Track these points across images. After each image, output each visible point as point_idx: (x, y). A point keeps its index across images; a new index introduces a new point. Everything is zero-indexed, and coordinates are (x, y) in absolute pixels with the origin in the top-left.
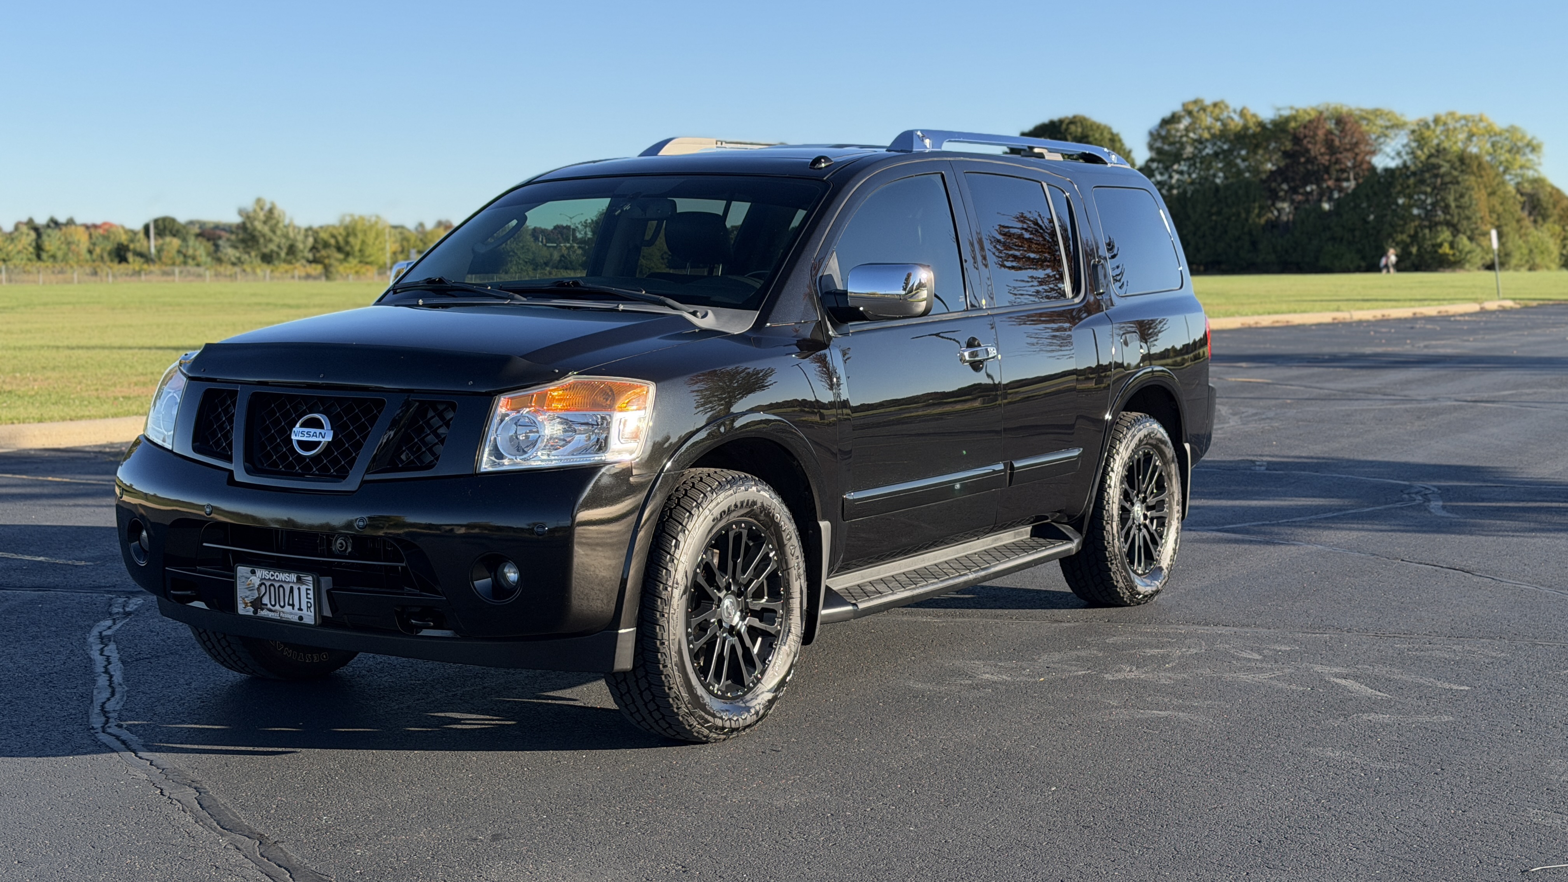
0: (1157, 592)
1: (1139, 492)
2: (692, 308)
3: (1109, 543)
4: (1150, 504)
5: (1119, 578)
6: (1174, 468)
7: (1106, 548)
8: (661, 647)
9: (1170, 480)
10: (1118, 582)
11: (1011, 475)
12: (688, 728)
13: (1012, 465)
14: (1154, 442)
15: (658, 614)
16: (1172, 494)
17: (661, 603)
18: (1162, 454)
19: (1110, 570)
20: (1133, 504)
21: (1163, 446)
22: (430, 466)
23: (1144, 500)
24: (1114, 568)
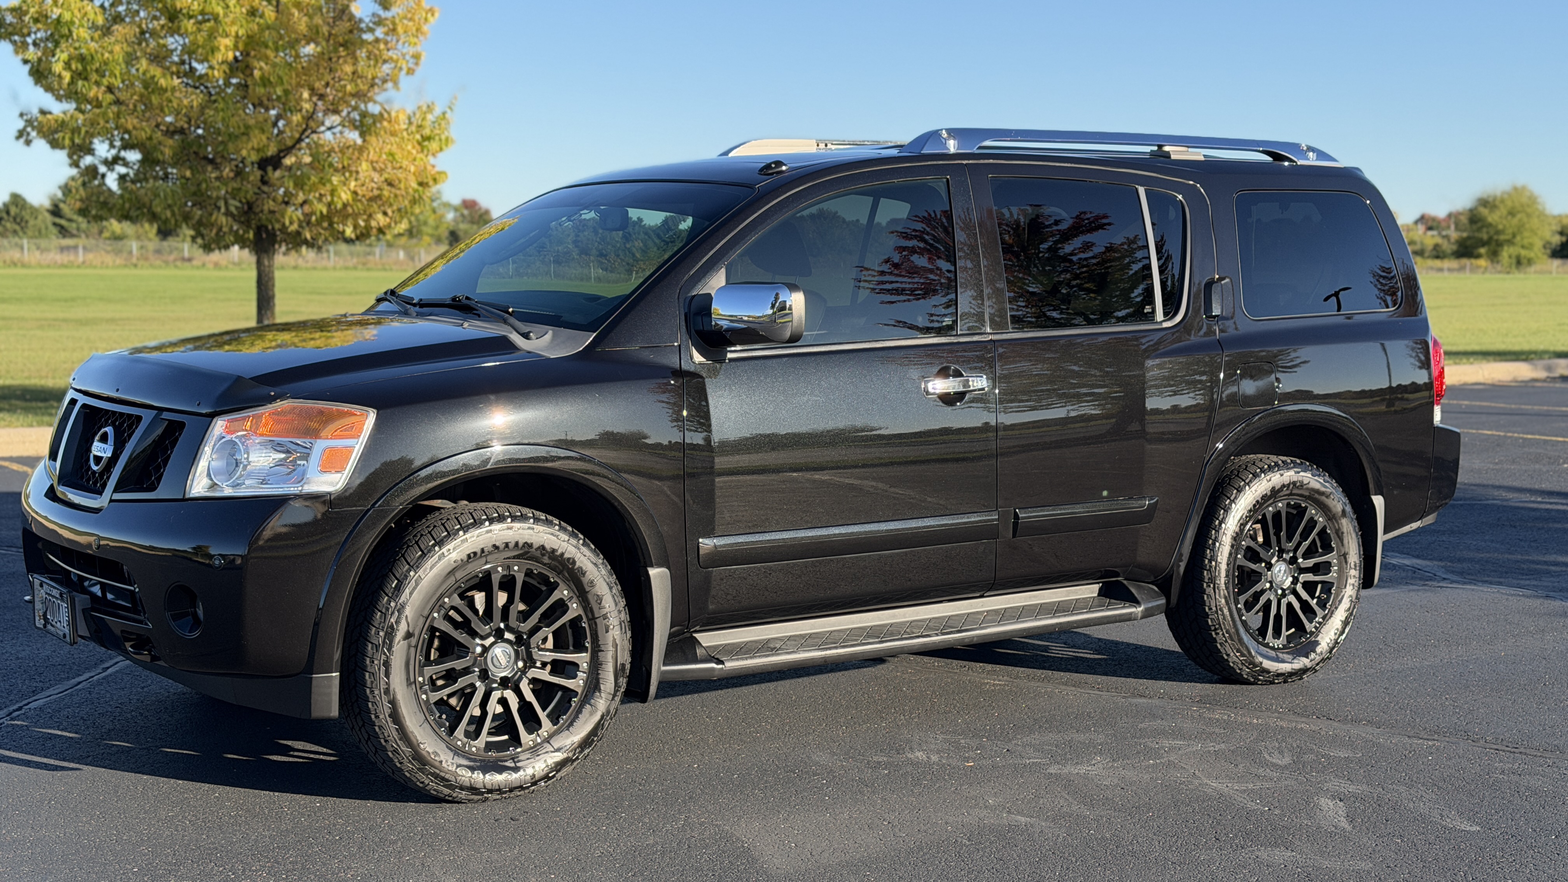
0: (1304, 671)
1: (1281, 551)
2: (524, 327)
3: (1210, 609)
4: (1302, 566)
5: (1230, 651)
6: (1348, 527)
7: (1207, 615)
8: (370, 696)
9: (1341, 539)
10: (1228, 655)
11: (1016, 524)
12: (421, 785)
13: (1016, 516)
14: (1307, 494)
15: (368, 659)
16: (1345, 556)
17: (372, 649)
18: (1325, 509)
19: (1215, 640)
20: (1269, 566)
21: (1323, 498)
22: (152, 488)
23: (1293, 561)
24: (1220, 639)
